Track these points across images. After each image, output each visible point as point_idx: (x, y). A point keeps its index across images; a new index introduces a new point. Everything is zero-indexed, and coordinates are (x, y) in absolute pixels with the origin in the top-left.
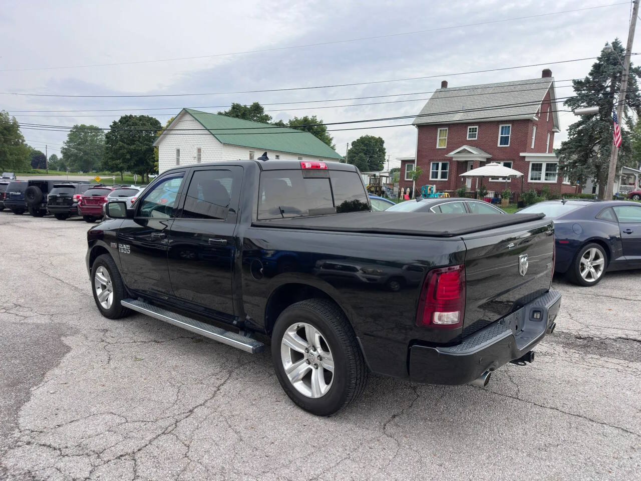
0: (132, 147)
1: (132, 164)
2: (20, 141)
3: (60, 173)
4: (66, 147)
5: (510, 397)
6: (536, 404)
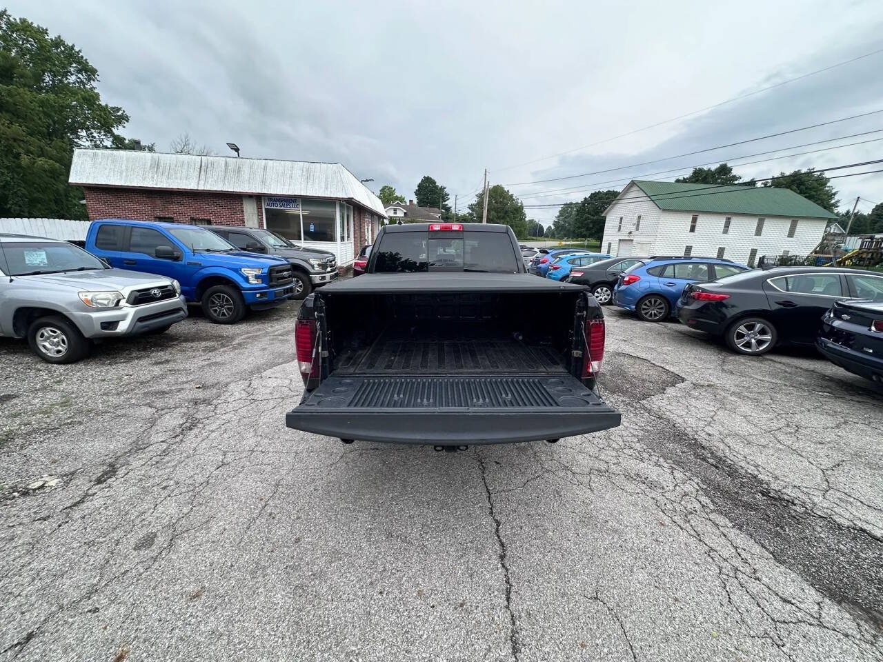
0: (595, 218)
1: (593, 232)
2: (524, 217)
3: (551, 239)
4: (557, 220)
5: (487, 489)
6: (491, 509)
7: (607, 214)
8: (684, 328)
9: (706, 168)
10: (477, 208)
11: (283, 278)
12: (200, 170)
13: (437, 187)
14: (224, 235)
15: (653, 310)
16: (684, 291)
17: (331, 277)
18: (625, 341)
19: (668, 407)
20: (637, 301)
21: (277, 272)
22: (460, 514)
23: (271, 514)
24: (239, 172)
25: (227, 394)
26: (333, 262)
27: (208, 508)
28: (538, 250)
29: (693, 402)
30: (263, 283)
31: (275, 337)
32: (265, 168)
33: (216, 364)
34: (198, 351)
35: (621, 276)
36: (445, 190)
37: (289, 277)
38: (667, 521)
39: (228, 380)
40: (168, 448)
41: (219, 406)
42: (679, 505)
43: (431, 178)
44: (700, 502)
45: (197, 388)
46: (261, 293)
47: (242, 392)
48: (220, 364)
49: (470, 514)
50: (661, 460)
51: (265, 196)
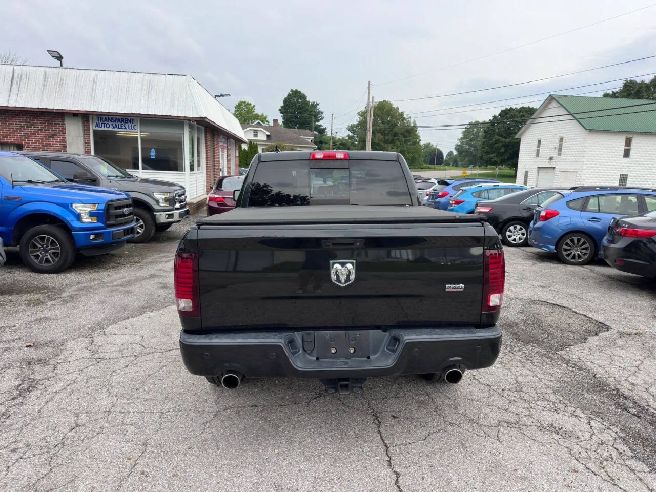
0: (508, 140)
1: (506, 157)
2: (418, 141)
3: (452, 167)
4: (459, 144)
5: (384, 443)
6: (389, 461)
7: (521, 135)
8: (613, 271)
9: (638, 80)
10: (359, 129)
11: (123, 215)
12: (12, 82)
13: (307, 103)
14: (46, 162)
15: (577, 250)
16: (610, 227)
17: (181, 215)
18: (543, 287)
19: (589, 357)
20: (557, 239)
21: (116, 208)
22: (356, 468)
23: (143, 473)
24: (61, 85)
25: (66, 353)
26: (183, 197)
27: (70, 469)
28: (436, 182)
29: (618, 351)
30: (98, 221)
31: (114, 288)
32: (95, 81)
33: (45, 319)
34: (20, 305)
35: (537, 211)
36: (318, 107)
37: (130, 214)
38: (580, 467)
39: (64, 338)
40: (7, 410)
41: (59, 366)
42: (595, 453)
43: (300, 92)
44: (618, 450)
45: (27, 347)
46: (96, 235)
47: (84, 350)
48: (50, 320)
49: (366, 467)
50: (578, 411)
51: (93, 115)
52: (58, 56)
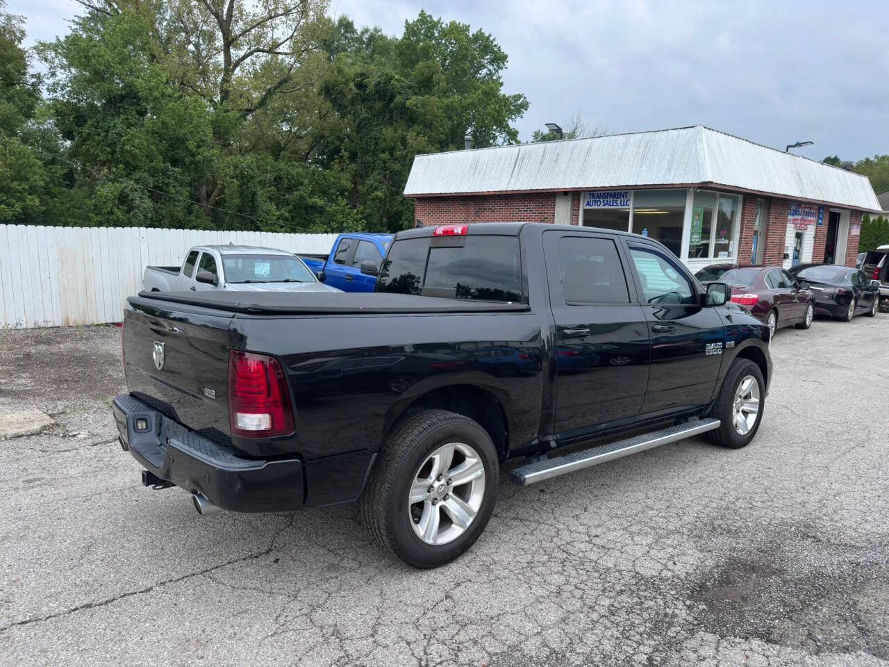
5: (210, 570)
6: (171, 581)
12: (515, 164)
51: (585, 191)
52: (556, 128)
